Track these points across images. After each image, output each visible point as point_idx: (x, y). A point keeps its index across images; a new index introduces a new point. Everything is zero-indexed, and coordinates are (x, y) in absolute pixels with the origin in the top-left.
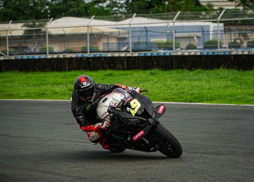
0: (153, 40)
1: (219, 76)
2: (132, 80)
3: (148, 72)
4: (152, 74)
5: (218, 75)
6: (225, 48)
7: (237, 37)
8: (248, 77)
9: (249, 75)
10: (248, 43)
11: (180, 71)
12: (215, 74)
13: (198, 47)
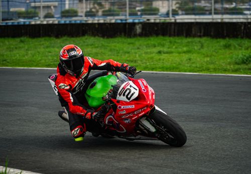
0: (12, 10)
1: (86, 44)
2: (5, 48)
3: (18, 40)
4: (22, 41)
5: (84, 42)
6: (81, 16)
7: (92, 6)
8: (114, 44)
9: (115, 42)
10: (103, 12)
11: (47, 38)
12: (81, 42)
13: (56, 16)
